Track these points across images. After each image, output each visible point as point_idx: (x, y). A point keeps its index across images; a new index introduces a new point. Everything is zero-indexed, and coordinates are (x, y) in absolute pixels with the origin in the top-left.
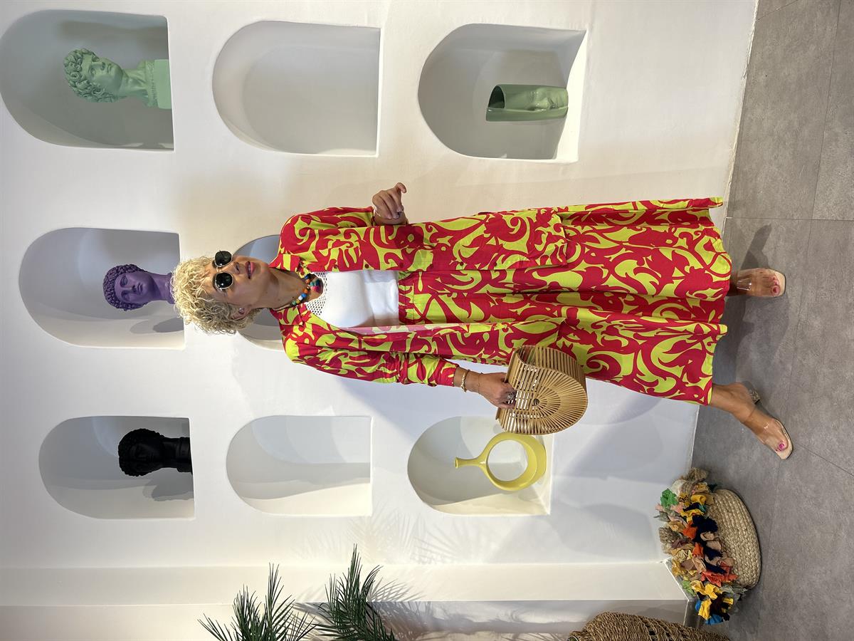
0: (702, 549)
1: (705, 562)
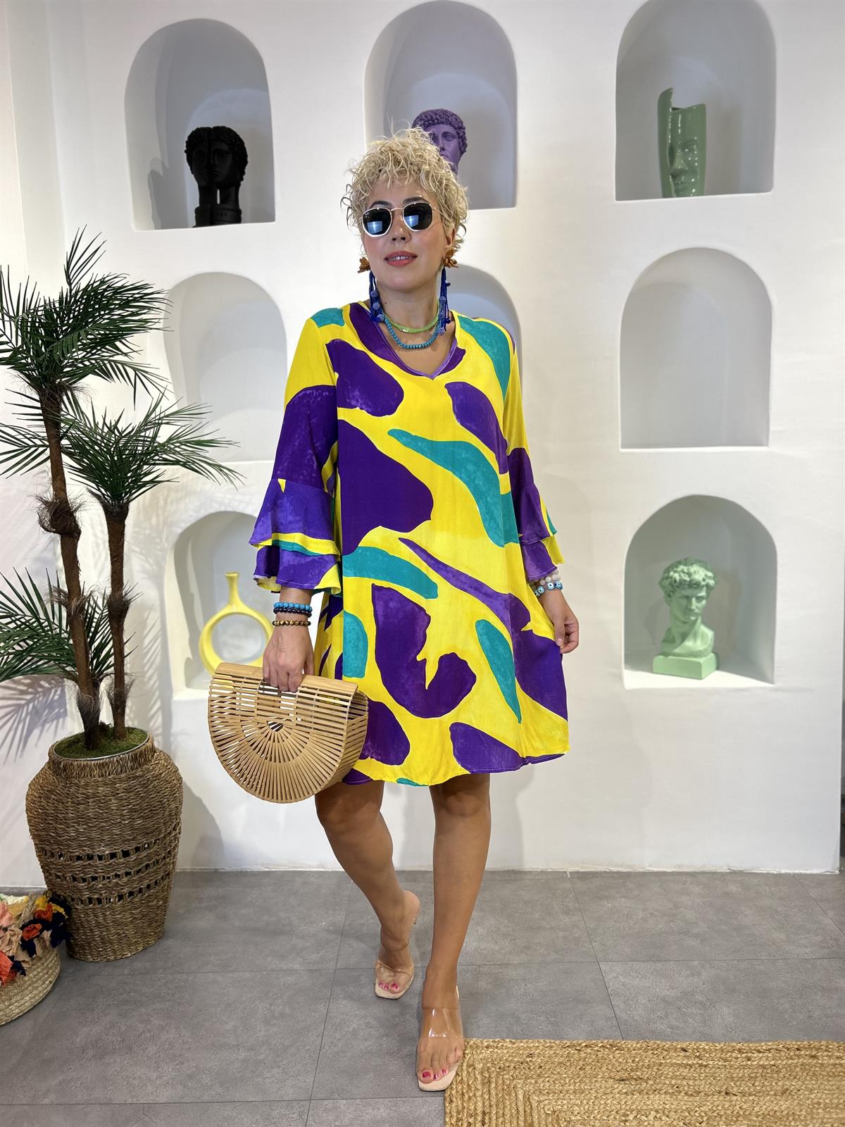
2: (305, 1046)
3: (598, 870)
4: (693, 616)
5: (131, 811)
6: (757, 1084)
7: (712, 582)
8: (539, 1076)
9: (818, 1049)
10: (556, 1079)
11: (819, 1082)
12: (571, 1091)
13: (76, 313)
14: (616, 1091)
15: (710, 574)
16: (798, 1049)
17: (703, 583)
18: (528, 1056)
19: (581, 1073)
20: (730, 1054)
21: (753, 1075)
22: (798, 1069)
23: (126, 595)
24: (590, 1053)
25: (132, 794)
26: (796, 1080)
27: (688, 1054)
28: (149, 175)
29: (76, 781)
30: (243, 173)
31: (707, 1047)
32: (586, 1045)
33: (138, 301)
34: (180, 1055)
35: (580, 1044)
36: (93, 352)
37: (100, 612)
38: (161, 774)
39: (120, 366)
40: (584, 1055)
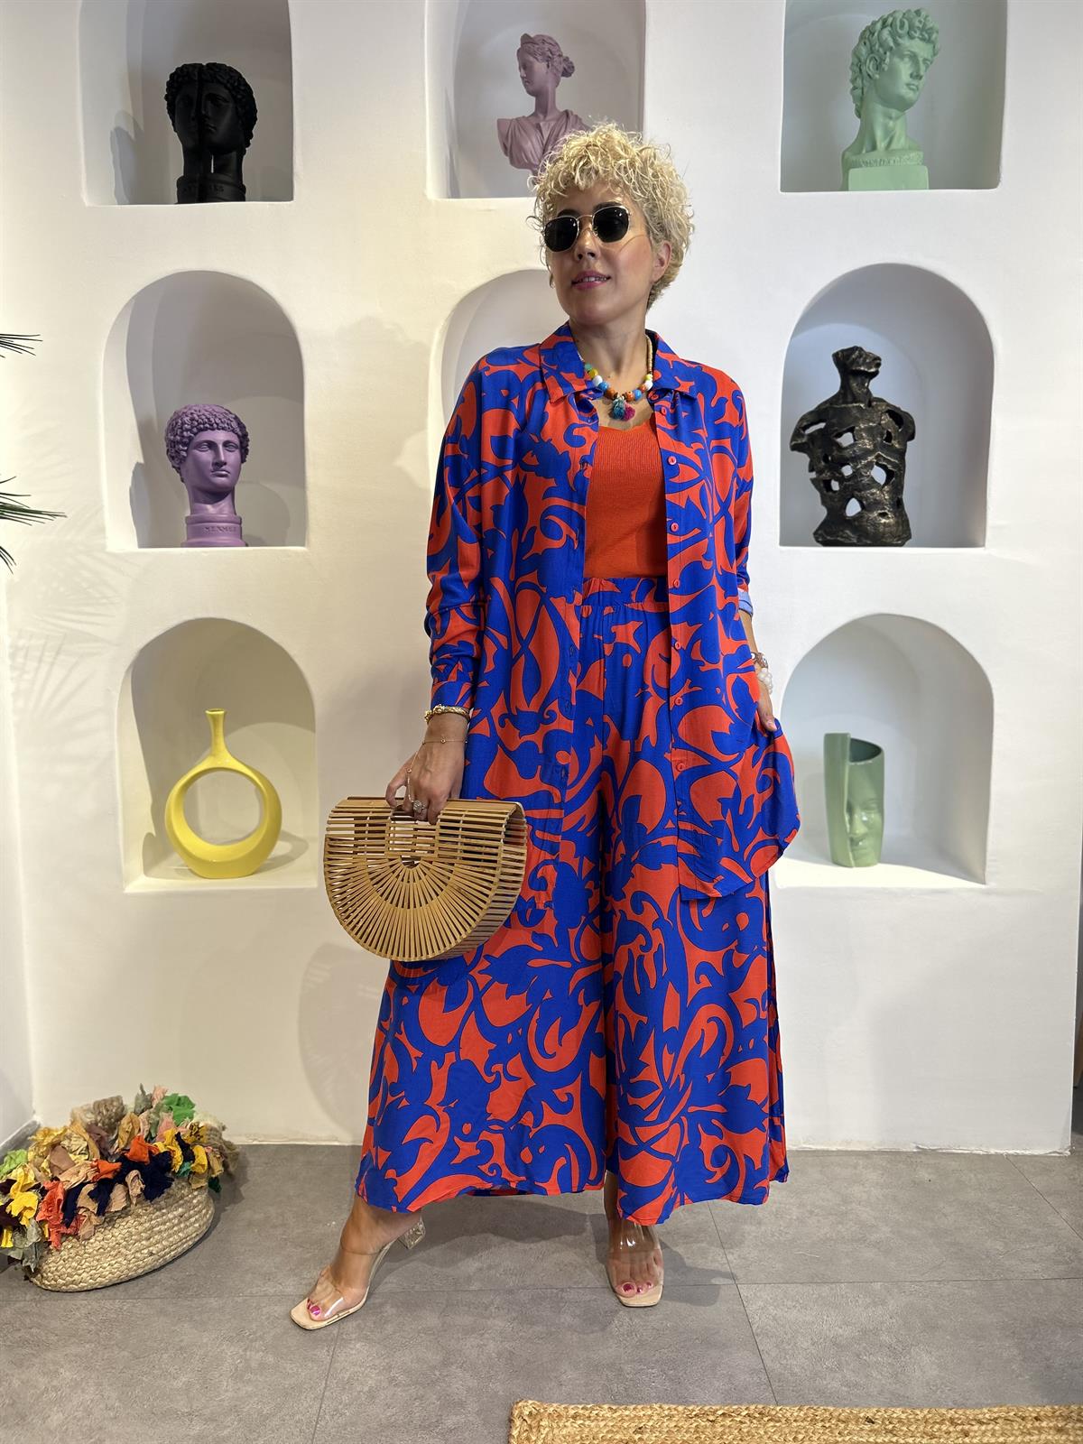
0: (110, 1176)
1: (83, 1185)
9: (1067, 1419)
16: (1037, 1419)
18: (635, 1432)
27: (876, 1427)
28: (112, 135)
31: (903, 1416)
32: (724, 1414)
35: (714, 1412)
40: (720, 1430)
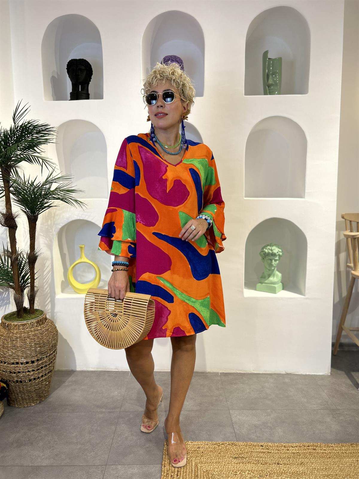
2: (105, 443)
3: (232, 372)
4: (273, 267)
5: (35, 344)
6: (290, 460)
7: (281, 254)
8: (202, 456)
9: (317, 446)
10: (209, 458)
11: (316, 459)
12: (214, 462)
13: (17, 135)
14: (233, 462)
15: (280, 250)
16: (308, 446)
17: (277, 254)
18: (198, 448)
19: (219, 455)
20: (280, 448)
21: (289, 457)
22: (308, 454)
23: (36, 254)
24: (223, 447)
25: (36, 337)
26: (306, 459)
27: (263, 447)
28: (51, 78)
29: (13, 331)
30: (91, 78)
31: (271, 445)
32: (222, 444)
33: (44, 131)
34: (53, 447)
35: (220, 443)
36: (25, 151)
37: (25, 260)
38: (49, 329)
39: (36, 158)
40: (221, 448)
